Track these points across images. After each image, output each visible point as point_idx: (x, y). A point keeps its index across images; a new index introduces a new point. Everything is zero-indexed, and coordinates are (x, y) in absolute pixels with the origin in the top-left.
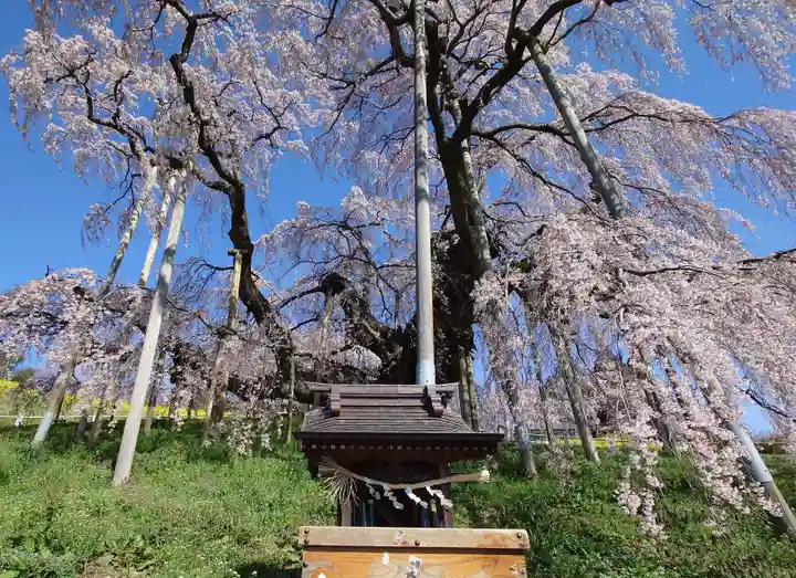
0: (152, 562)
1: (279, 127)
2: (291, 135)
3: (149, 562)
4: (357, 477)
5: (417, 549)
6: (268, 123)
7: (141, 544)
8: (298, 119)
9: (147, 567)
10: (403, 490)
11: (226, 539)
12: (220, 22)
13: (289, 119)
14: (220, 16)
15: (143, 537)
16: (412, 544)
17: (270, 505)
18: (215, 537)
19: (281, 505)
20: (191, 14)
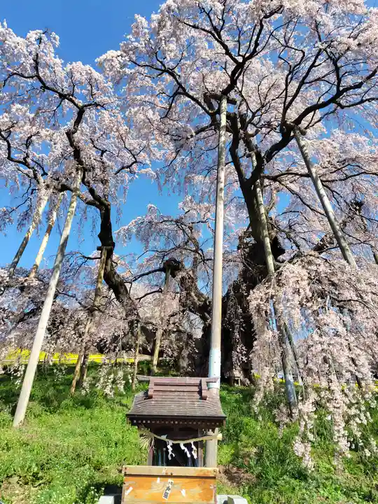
0: (43, 481)
1: (136, 162)
2: (145, 166)
3: (41, 482)
4: (156, 436)
5: (171, 476)
6: (128, 159)
7: (36, 470)
8: (149, 157)
9: (40, 485)
10: (179, 444)
11: (87, 466)
12: (99, 108)
13: (143, 156)
14: (99, 105)
15: (37, 465)
16: (169, 474)
17: (116, 444)
18: (80, 466)
19: (123, 443)
20: (81, 105)
